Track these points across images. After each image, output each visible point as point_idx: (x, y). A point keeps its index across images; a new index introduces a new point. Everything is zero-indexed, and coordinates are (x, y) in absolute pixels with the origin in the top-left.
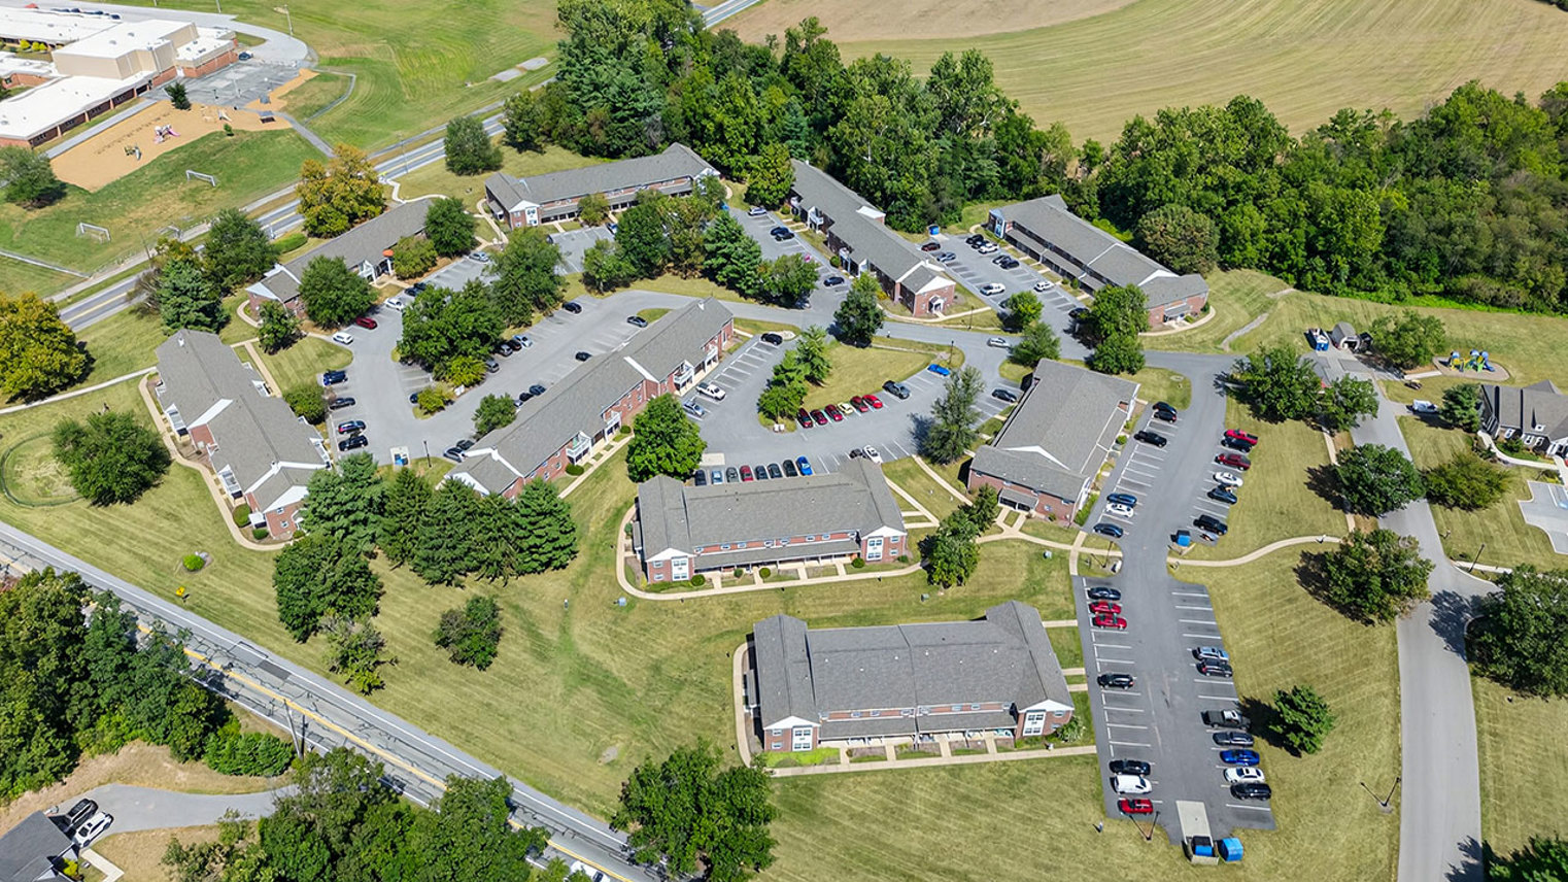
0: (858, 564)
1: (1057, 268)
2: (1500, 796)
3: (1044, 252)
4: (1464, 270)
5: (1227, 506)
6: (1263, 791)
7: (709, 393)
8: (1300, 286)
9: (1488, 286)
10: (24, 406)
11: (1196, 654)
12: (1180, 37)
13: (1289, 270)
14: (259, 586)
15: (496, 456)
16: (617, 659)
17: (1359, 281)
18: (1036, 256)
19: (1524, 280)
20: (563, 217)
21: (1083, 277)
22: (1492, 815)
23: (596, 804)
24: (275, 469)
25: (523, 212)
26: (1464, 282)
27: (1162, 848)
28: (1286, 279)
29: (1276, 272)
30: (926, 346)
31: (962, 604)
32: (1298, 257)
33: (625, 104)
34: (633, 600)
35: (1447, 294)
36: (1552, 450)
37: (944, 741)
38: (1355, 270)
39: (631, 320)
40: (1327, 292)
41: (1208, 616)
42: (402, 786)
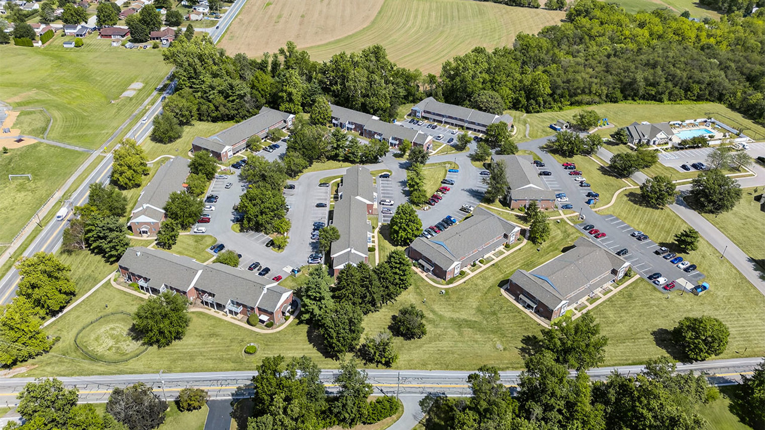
0: (507, 246)
1: (452, 124)
2: (741, 244)
3: (444, 120)
4: (576, 95)
5: (589, 188)
6: (693, 267)
7: (388, 203)
8: (528, 112)
9: (586, 98)
10: (54, 319)
11: (633, 235)
12: (402, 32)
13: (522, 107)
14: (294, 347)
15: (353, 251)
16: (462, 313)
17: (547, 106)
18: (441, 122)
19: (595, 94)
20: (240, 150)
21: (466, 125)
22: (744, 250)
23: (516, 365)
24: (265, 291)
25: (226, 152)
26: (579, 98)
27: (687, 296)
28: (522, 111)
29: (517, 109)
30: (439, 164)
31: (551, 248)
32: (524, 101)
33: (233, 93)
34: (446, 290)
35: (571, 104)
36: (651, 143)
37: (598, 291)
38: (545, 102)
39: (321, 185)
40: (538, 112)
41: (623, 223)
42: (444, 394)
